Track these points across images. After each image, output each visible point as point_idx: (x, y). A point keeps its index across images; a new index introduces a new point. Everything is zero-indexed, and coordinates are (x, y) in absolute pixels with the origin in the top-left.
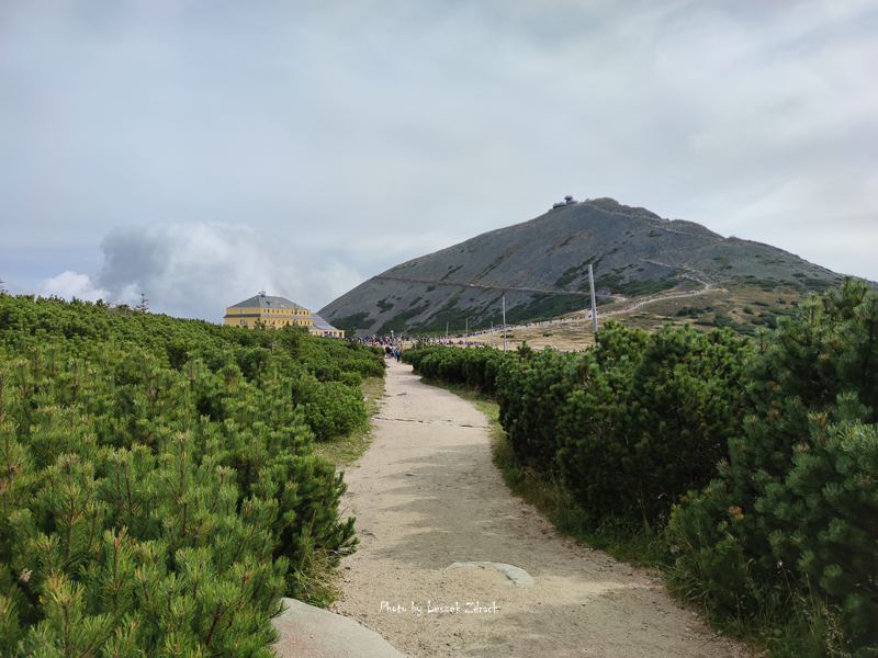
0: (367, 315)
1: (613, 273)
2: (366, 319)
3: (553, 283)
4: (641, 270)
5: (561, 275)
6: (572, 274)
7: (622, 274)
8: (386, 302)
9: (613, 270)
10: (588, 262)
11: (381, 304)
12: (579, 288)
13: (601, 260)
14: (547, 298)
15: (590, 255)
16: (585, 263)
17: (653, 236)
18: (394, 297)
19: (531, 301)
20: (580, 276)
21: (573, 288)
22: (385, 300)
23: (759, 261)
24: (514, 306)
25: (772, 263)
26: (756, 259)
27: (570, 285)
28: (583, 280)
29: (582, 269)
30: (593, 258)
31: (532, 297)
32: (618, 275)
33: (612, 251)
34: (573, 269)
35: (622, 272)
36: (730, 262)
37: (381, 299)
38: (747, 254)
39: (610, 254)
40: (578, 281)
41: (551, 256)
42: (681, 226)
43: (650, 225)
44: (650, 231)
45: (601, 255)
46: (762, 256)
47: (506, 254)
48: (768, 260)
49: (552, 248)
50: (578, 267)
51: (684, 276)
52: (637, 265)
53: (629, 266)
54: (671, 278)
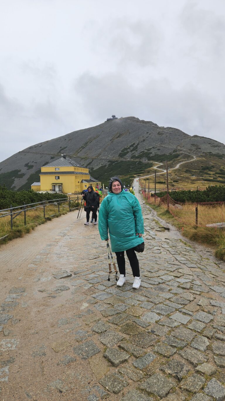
3: (117, 155)
5: (120, 152)
9: (145, 149)
10: (132, 146)
11: (27, 165)
12: (131, 158)
13: (138, 145)
14: (116, 162)
15: (132, 143)
16: (131, 146)
17: (160, 134)
18: (33, 162)
19: (109, 164)
20: (130, 152)
21: (128, 158)
22: (28, 163)
23: (211, 146)
24: (100, 166)
25: (216, 146)
26: (209, 145)
27: (126, 156)
28: (132, 154)
29: (130, 149)
30: (134, 144)
31: (108, 162)
32: (149, 152)
33: (142, 141)
34: (126, 149)
35: (150, 150)
36: (198, 146)
37: (27, 163)
38: (204, 142)
39: (142, 142)
40: (129, 154)
41: (113, 143)
42: (171, 130)
43: (157, 129)
44: (158, 132)
45: (137, 143)
46: (211, 143)
47: (89, 141)
48: (214, 145)
49: (113, 139)
50: (128, 148)
51: (181, 152)
52: (156, 147)
53: (153, 148)
54: (175, 153)
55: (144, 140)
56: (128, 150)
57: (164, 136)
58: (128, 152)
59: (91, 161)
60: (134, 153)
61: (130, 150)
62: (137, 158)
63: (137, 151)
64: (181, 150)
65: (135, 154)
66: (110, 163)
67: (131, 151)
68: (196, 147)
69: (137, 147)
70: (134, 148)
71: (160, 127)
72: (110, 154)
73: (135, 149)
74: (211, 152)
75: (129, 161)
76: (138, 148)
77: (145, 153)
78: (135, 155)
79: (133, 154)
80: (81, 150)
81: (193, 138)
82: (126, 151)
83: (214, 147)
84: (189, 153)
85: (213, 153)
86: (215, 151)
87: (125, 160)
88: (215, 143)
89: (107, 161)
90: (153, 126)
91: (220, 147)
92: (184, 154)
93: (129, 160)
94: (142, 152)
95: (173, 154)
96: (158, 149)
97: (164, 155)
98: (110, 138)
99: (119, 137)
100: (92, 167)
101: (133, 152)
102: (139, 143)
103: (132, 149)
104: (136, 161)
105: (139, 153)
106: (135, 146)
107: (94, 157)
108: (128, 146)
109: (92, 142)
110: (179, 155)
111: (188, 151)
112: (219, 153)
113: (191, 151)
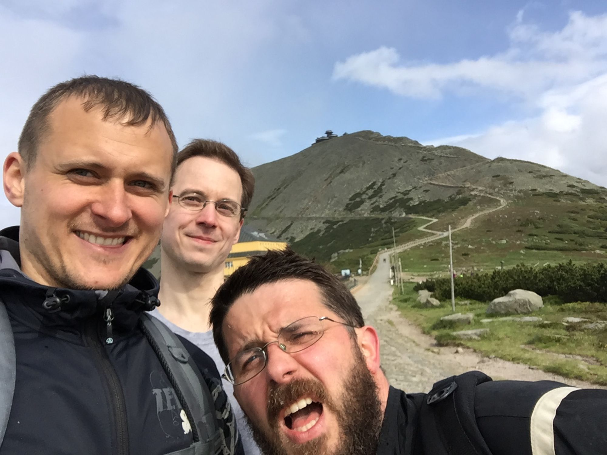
1: (400, 196)
3: (341, 209)
4: (427, 191)
5: (348, 201)
6: (358, 199)
7: (409, 196)
9: (398, 193)
10: (371, 187)
12: (371, 212)
13: (383, 184)
14: (341, 223)
15: (370, 181)
16: (368, 188)
17: (426, 160)
19: (325, 227)
20: (367, 201)
21: (364, 212)
23: (533, 177)
24: (308, 233)
25: (544, 176)
26: (530, 175)
27: (360, 209)
28: (372, 204)
29: (367, 194)
30: (374, 184)
31: (324, 223)
32: (406, 197)
33: (391, 176)
34: (358, 195)
35: (408, 194)
36: (508, 178)
38: (520, 171)
39: (389, 178)
40: (367, 205)
41: (331, 184)
42: (448, 150)
43: (418, 151)
44: (421, 156)
45: (381, 180)
46: (533, 171)
47: (282, 185)
48: (540, 175)
49: (330, 176)
50: (362, 192)
51: (473, 193)
52: (420, 187)
53: (413, 188)
54: (461, 196)
55: (394, 175)
56: (364, 196)
57: (435, 162)
58: (362, 202)
59: (289, 224)
60: (376, 201)
61: (367, 197)
62: (383, 210)
63: (381, 197)
64: (473, 190)
65: (377, 204)
66: (327, 225)
67: (370, 198)
68: (502, 182)
69: (381, 189)
70: (375, 191)
71: (425, 147)
72: (326, 206)
73: (378, 192)
74: (535, 190)
75: (367, 219)
76: (384, 191)
77: (400, 199)
78: (378, 206)
79: (374, 203)
80: (266, 203)
81: (495, 164)
83: (541, 178)
84: (490, 194)
85: (541, 191)
86: (542, 187)
87: (358, 217)
88: (542, 169)
89: (323, 221)
90: (410, 144)
91: (552, 178)
92: (480, 196)
93: (366, 217)
94: (393, 198)
95: (458, 197)
96: (424, 191)
97: (439, 200)
98: (325, 176)
99: (342, 172)
100: (292, 235)
101: (374, 200)
102: (383, 182)
103: (372, 194)
104: (380, 217)
105: (386, 200)
106: (376, 187)
107: (294, 215)
108: (361, 190)
109: (289, 186)
110: (470, 199)
111: (488, 189)
112: (552, 190)
113: (494, 189)
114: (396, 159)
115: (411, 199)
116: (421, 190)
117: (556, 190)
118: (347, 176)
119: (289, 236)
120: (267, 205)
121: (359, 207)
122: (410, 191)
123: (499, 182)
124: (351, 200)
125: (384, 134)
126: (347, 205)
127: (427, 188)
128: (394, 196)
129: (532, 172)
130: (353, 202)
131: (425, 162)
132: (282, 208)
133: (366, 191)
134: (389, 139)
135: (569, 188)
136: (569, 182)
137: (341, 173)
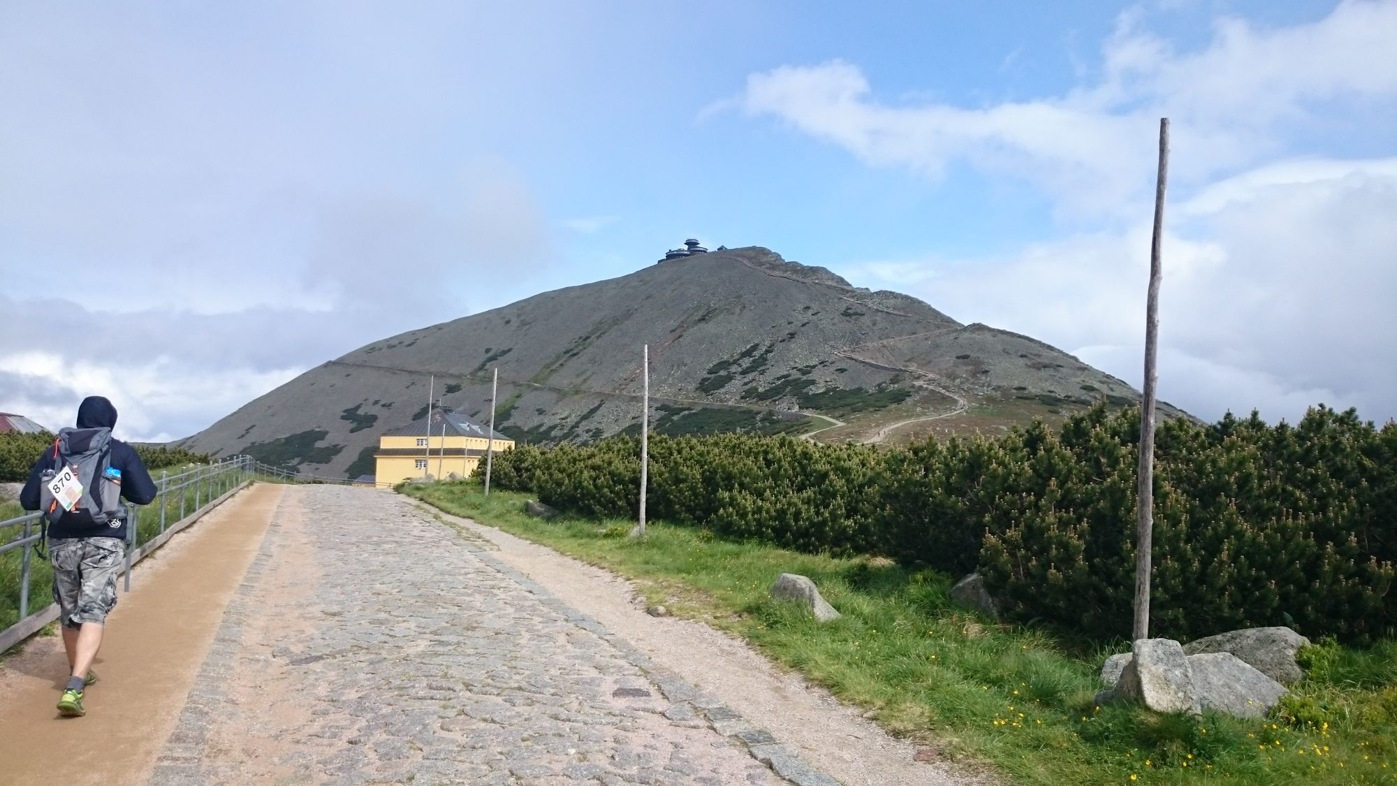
0: (322, 435)
2: (319, 444)
3: (692, 387)
4: (842, 370)
5: (705, 374)
7: (810, 376)
8: (361, 412)
9: (793, 368)
10: (748, 353)
11: (350, 415)
12: (742, 398)
13: (769, 350)
14: (687, 412)
15: (749, 342)
16: (744, 355)
17: (851, 316)
18: (376, 402)
19: (658, 417)
20: (739, 377)
21: (731, 396)
22: (358, 407)
23: (1026, 364)
25: (1046, 367)
26: (1022, 361)
27: (722, 390)
28: (746, 384)
29: (740, 365)
30: (755, 347)
31: (657, 409)
32: (805, 378)
33: (786, 337)
34: (724, 365)
35: (809, 372)
36: (983, 363)
37: (350, 406)
38: (1006, 352)
39: (783, 341)
40: (736, 385)
41: (681, 339)
42: (892, 301)
43: (842, 296)
44: (843, 307)
45: (767, 343)
46: (1029, 356)
47: (593, 332)
48: (1039, 363)
49: (680, 326)
50: (731, 361)
51: (917, 383)
52: (833, 363)
53: (820, 364)
54: (896, 386)
55: (792, 335)
56: (734, 369)
57: (866, 320)
58: (730, 378)
59: (596, 405)
60: (754, 380)
61: (740, 370)
62: (762, 397)
63: (762, 372)
64: (919, 376)
65: (754, 384)
66: (663, 413)
67: (744, 373)
68: (970, 368)
69: (766, 360)
70: (754, 361)
71: (853, 291)
72: (666, 380)
73: (759, 364)
74: (1023, 389)
75: (732, 409)
76: (770, 362)
77: (795, 380)
78: (756, 389)
79: (751, 382)
80: (561, 362)
82: (722, 373)
83: (1039, 369)
84: (944, 388)
85: (1033, 391)
86: (1039, 384)
87: (717, 405)
88: (1045, 353)
89: (656, 405)
90: (830, 283)
91: (1058, 371)
92: (927, 389)
93: (731, 406)
94: (783, 377)
95: (891, 387)
96: (837, 370)
97: (859, 390)
98: (673, 324)
99: (703, 319)
100: (598, 426)
101: (750, 376)
102: (772, 345)
103: (749, 365)
104: (755, 408)
105: (770, 379)
106: (757, 354)
107: (607, 390)
108: (732, 356)
109: (606, 334)
110: (909, 392)
111: (944, 379)
112: (1053, 392)
113: (954, 380)
114: (800, 307)
115: (813, 382)
116: (833, 368)
117: (1060, 394)
118: (710, 328)
119: (592, 427)
120: (562, 365)
121: (723, 386)
122: (814, 367)
123: (965, 368)
124: (710, 372)
125: (787, 258)
126: (704, 380)
127: (843, 366)
128: (785, 373)
129: (1025, 356)
130: (713, 375)
131: (848, 318)
132: (588, 373)
133: (739, 359)
134: (795, 268)
135: (1084, 392)
136: (1087, 379)
137: (700, 321)
